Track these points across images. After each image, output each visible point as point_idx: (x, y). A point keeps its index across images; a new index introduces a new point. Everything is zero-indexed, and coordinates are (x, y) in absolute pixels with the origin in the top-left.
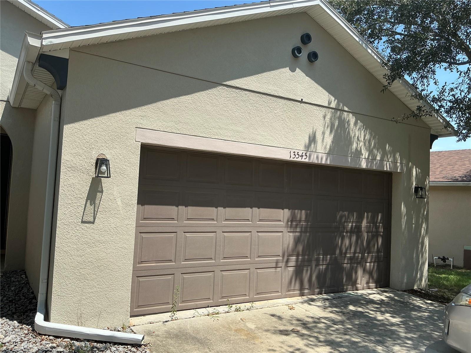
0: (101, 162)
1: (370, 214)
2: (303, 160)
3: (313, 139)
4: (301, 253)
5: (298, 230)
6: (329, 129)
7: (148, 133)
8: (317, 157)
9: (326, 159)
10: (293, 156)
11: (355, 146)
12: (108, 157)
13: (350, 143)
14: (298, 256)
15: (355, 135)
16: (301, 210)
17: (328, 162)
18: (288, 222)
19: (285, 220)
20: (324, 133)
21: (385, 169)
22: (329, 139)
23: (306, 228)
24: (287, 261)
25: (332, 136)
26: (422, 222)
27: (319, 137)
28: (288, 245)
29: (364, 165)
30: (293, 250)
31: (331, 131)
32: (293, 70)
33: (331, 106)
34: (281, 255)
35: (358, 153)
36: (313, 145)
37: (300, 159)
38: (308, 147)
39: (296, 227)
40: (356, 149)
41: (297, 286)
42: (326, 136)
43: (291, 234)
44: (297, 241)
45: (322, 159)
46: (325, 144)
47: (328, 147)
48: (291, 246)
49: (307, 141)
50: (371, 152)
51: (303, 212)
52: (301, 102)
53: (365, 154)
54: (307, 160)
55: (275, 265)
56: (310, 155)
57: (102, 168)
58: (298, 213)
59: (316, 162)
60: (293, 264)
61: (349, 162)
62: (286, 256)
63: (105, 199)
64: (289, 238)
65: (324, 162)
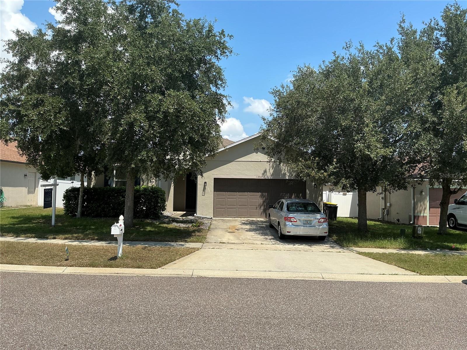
0: (205, 183)
1: (296, 194)
2: (262, 178)
3: (265, 171)
4: (265, 205)
5: (264, 199)
6: (272, 168)
7: (215, 176)
8: (267, 177)
9: (271, 177)
10: (258, 177)
11: (283, 172)
12: (207, 182)
13: (281, 171)
14: (264, 206)
15: (283, 168)
16: (265, 193)
17: (272, 178)
18: (260, 196)
19: (259, 195)
20: (269, 169)
22: (272, 171)
23: (267, 198)
24: (260, 208)
25: (273, 170)
26: (319, 196)
27: (268, 171)
28: (261, 203)
29: (287, 178)
30: (263, 204)
31: (272, 169)
32: (257, 153)
33: (272, 161)
34: (258, 206)
35: (285, 174)
36: (265, 173)
37: (260, 178)
38: (263, 174)
39: (264, 198)
40: (284, 173)
41: (264, 215)
42: (270, 170)
43: (262, 200)
44: (264, 202)
45: (269, 177)
46: (270, 172)
47: (271, 173)
48: (262, 203)
49: (263, 172)
50: (290, 173)
51: (266, 193)
52: (260, 161)
53: (288, 174)
54: (263, 178)
55: (256, 209)
56: (264, 177)
57: (205, 184)
58: (264, 194)
59: (267, 178)
60: (263, 209)
61: (281, 177)
62: (260, 206)
63: (206, 191)
64: (261, 201)
65: (270, 178)
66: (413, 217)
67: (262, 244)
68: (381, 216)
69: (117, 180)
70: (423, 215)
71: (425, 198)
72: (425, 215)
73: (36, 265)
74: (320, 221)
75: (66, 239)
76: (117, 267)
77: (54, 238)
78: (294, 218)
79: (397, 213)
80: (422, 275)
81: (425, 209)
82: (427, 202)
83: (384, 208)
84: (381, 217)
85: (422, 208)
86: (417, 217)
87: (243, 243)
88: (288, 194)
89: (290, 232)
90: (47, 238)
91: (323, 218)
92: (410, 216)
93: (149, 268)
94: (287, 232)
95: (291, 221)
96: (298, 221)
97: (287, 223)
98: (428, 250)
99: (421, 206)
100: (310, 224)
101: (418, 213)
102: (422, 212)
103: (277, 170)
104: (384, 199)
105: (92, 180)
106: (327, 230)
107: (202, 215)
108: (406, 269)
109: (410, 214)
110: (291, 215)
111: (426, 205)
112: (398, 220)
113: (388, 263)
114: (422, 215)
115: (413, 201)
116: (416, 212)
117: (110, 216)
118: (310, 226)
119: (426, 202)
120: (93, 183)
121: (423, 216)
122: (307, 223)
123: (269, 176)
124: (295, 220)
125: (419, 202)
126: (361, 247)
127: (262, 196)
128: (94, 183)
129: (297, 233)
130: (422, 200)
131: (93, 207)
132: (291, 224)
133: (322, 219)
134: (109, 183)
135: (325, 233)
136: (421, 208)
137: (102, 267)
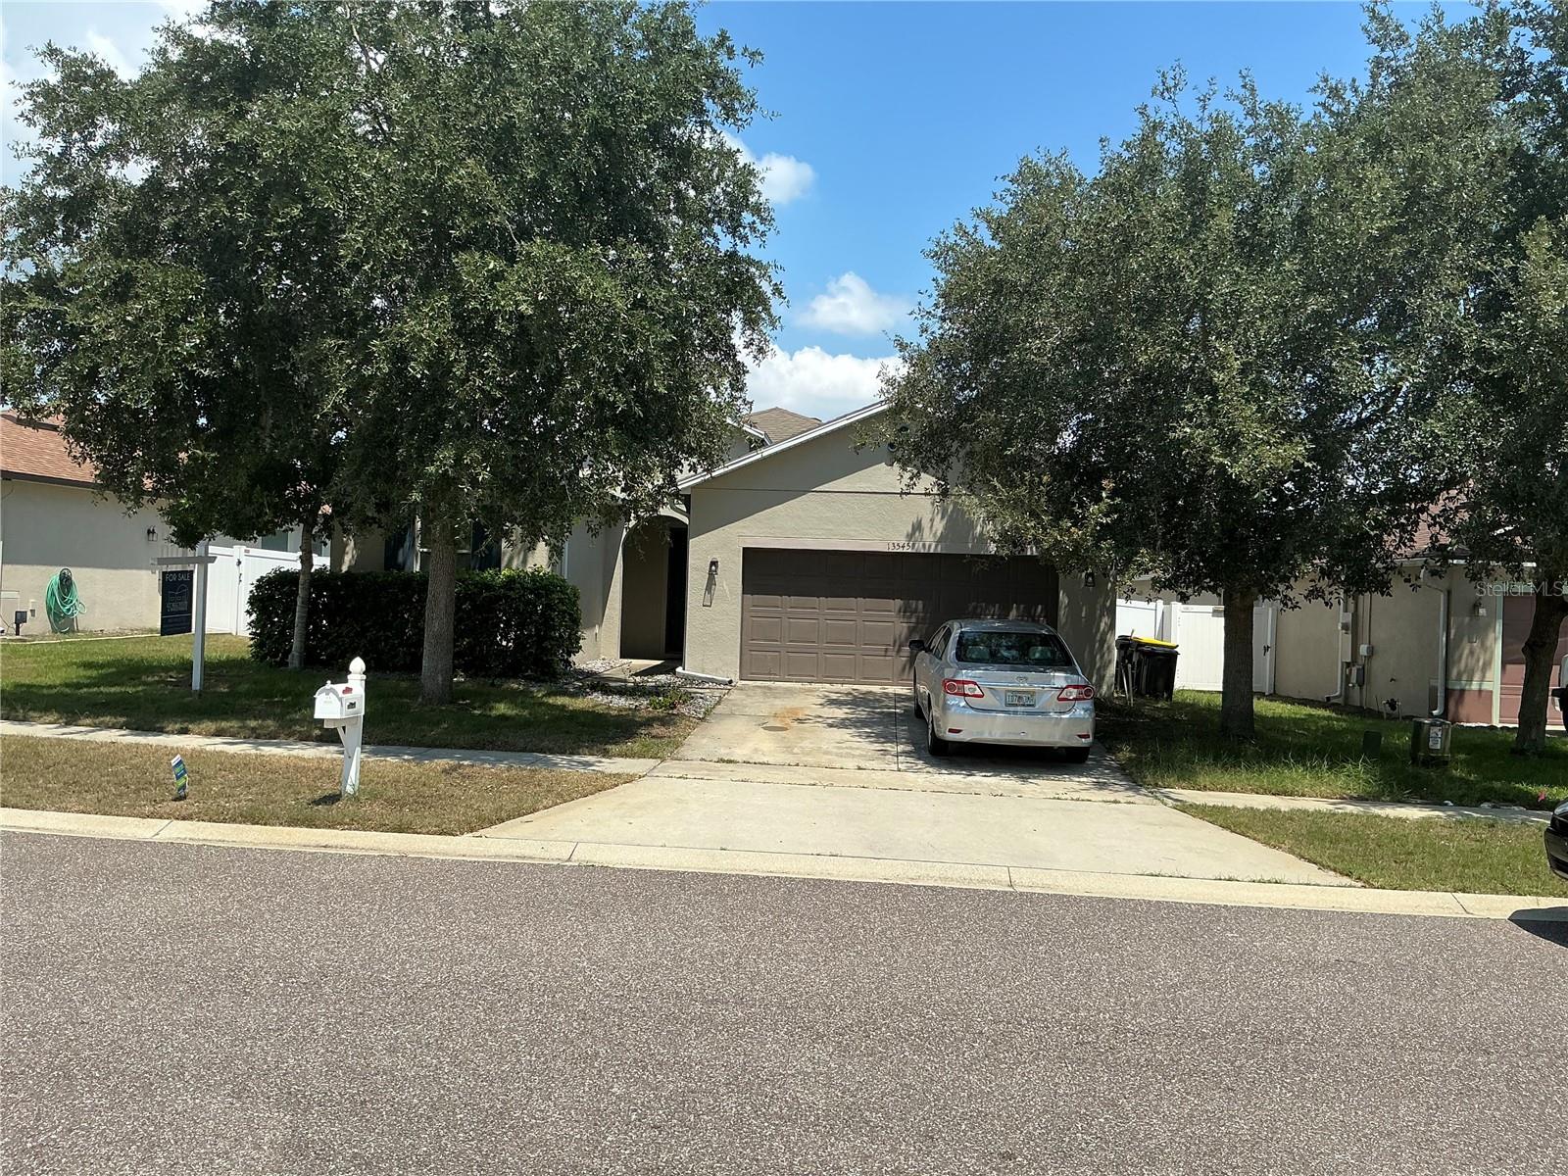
0: (714, 563)
1: (1022, 606)
2: (905, 551)
3: (917, 527)
5: (913, 620)
6: (940, 516)
7: (748, 540)
8: (924, 545)
9: (936, 546)
10: (891, 547)
11: (979, 529)
12: (719, 560)
13: (972, 527)
16: (918, 600)
17: (939, 551)
18: (900, 611)
19: (897, 609)
20: (932, 520)
21: (1029, 554)
22: (939, 526)
23: (924, 618)
24: (899, 651)
25: (945, 522)
26: (1102, 615)
27: (926, 524)
28: (900, 636)
29: (992, 550)
30: (907, 639)
31: (942, 518)
34: (892, 644)
36: (917, 534)
37: (901, 550)
38: (910, 536)
39: (911, 617)
40: (981, 533)
42: (935, 523)
43: (904, 625)
44: (911, 631)
45: (930, 546)
46: (934, 529)
47: (939, 534)
48: (903, 636)
49: (910, 531)
51: (920, 602)
54: (909, 551)
55: (883, 653)
56: (914, 545)
57: (713, 568)
58: (913, 603)
59: (922, 551)
60: (908, 654)
61: (969, 548)
62: (897, 644)
63: (717, 590)
64: (901, 627)
65: (932, 551)
66: (1443, 694)
67: (859, 768)
68: (1339, 689)
69: (425, 550)
70: (1480, 685)
71: (1489, 626)
72: (1486, 686)
73: (77, 812)
74: (1063, 695)
75: (218, 733)
76: (329, 827)
77: (184, 731)
78: (975, 684)
79: (1392, 680)
80: (1372, 886)
81: (1487, 665)
82: (1496, 639)
83: (1349, 660)
84: (1338, 694)
85: (1478, 661)
86: (1457, 694)
87: (797, 765)
88: (997, 606)
89: (959, 731)
90: (161, 731)
91: (1075, 687)
92: (1433, 691)
93: (434, 833)
94: (951, 731)
95: (965, 695)
96: (987, 693)
97: (954, 700)
98: (1446, 804)
99: (1472, 653)
100: (1028, 705)
101: (1459, 678)
102: (1477, 676)
103: (957, 524)
104: (1350, 632)
105: (347, 549)
106: (1088, 728)
107: (703, 672)
108: (1323, 866)
109: (1433, 683)
110: (965, 675)
111: (1492, 653)
112: (1392, 704)
113: (1266, 843)
114: (1475, 686)
115: (1444, 639)
116: (1454, 673)
117: (394, 669)
118: (1029, 713)
119: (1491, 636)
120: (350, 556)
121: (1480, 691)
122: (1021, 702)
123: (929, 541)
124: (978, 692)
125: (1466, 639)
126: (1205, 788)
127: (905, 611)
128: (353, 557)
129: (982, 733)
130: (1479, 631)
131: (340, 636)
132: (963, 704)
133: (1071, 689)
134: (400, 559)
135: (1080, 736)
136: (1474, 661)
137: (281, 824)
